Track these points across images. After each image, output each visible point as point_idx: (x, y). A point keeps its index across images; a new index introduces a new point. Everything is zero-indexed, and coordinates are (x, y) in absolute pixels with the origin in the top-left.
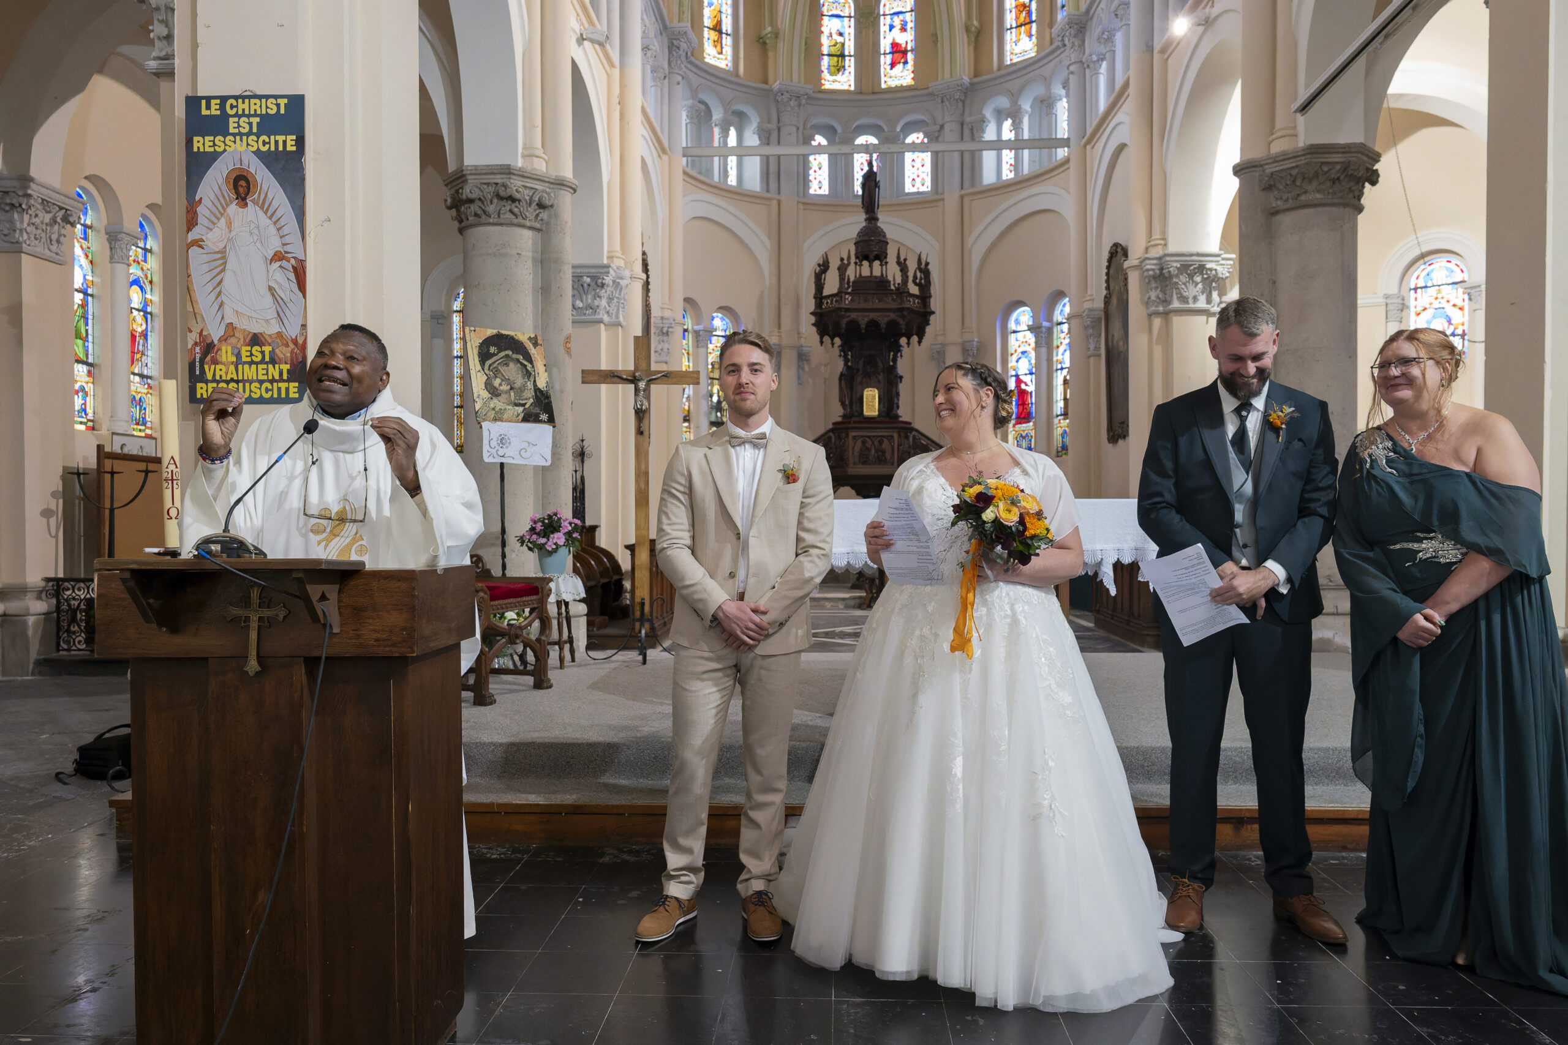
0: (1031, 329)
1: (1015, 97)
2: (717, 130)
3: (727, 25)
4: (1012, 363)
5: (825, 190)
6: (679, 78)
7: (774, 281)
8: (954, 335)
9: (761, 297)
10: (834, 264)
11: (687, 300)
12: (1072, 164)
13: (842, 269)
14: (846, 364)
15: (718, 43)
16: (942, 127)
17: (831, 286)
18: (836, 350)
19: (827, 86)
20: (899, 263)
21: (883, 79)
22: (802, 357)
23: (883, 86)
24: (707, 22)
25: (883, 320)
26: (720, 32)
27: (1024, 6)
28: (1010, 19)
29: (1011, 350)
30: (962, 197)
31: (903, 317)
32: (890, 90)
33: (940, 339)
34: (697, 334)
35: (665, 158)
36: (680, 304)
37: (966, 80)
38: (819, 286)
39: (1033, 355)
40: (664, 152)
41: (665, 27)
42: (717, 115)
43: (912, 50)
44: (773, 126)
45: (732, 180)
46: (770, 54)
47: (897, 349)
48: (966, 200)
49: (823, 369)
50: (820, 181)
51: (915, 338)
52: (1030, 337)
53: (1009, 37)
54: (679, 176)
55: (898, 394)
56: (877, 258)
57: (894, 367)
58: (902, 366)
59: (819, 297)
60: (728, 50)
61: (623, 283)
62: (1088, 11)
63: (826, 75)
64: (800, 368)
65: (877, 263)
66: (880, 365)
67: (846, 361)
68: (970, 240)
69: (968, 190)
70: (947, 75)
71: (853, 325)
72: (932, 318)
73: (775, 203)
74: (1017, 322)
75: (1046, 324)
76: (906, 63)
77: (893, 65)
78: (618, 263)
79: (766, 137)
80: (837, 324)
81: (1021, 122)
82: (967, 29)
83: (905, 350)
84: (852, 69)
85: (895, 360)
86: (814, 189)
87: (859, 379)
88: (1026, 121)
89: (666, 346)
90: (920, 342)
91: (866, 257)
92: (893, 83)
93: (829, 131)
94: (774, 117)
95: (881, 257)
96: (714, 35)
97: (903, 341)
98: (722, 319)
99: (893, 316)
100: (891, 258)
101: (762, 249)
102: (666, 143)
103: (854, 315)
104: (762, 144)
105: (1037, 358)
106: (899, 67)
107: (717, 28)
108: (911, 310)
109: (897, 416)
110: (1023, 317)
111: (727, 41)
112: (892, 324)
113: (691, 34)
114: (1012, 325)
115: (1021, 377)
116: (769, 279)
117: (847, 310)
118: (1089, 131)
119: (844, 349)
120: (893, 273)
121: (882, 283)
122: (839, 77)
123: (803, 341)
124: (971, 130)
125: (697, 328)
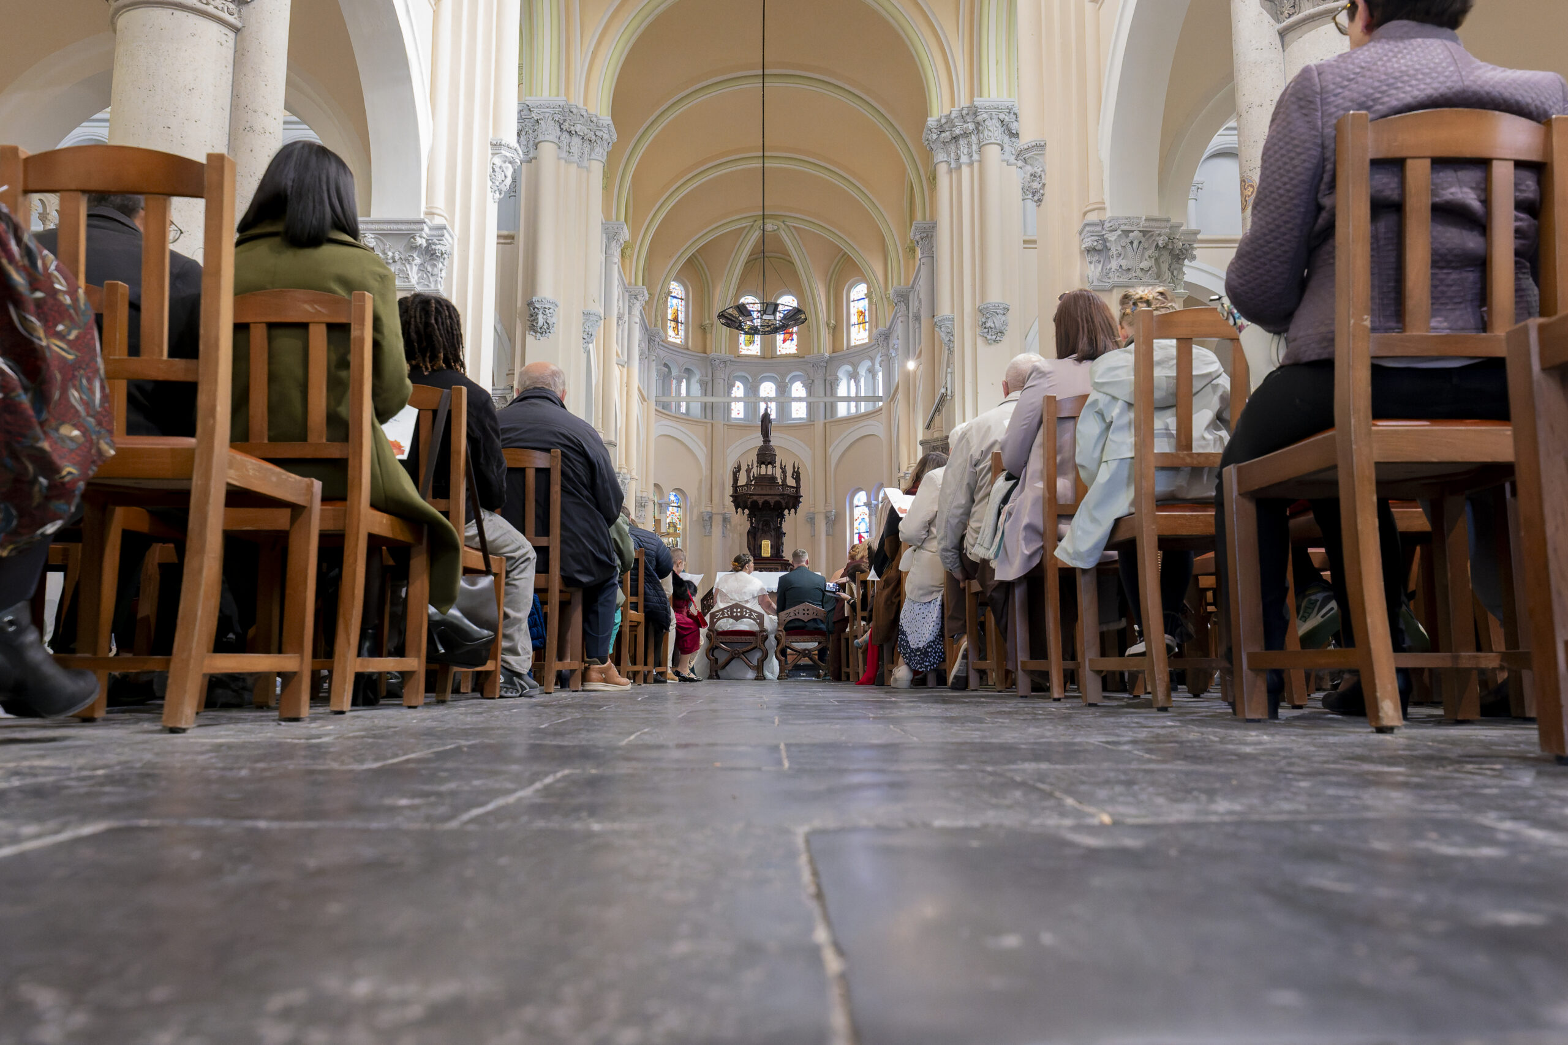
0: (865, 504)
1: (855, 366)
2: (674, 382)
3: (681, 317)
4: (856, 524)
5: (741, 416)
6: (654, 358)
7: (709, 472)
8: (821, 508)
9: (701, 481)
10: (744, 468)
11: (656, 485)
12: (883, 411)
13: (748, 471)
14: (751, 525)
15: (676, 328)
16: (813, 381)
17: (742, 480)
18: (746, 517)
19: (744, 352)
20: (781, 468)
21: (778, 349)
22: (726, 520)
23: (778, 353)
24: (670, 317)
25: (772, 500)
26: (677, 322)
27: (862, 312)
28: (854, 319)
29: (856, 517)
30: (825, 424)
31: (784, 499)
32: (782, 356)
33: (812, 510)
34: (660, 505)
35: (645, 403)
36: (652, 487)
37: (827, 355)
38: (736, 480)
39: (867, 520)
40: (645, 400)
41: (647, 330)
42: (675, 372)
43: (796, 333)
44: (710, 378)
45: (683, 409)
46: (709, 336)
47: (782, 517)
48: (827, 426)
49: (739, 528)
50: (738, 411)
51: (793, 510)
52: (866, 510)
53: (853, 330)
54: (653, 412)
55: (783, 544)
56: (770, 463)
57: (780, 527)
58: (786, 527)
59: (735, 486)
60: (682, 333)
61: (626, 481)
62: (890, 329)
63: (742, 346)
64: (724, 526)
65: (770, 466)
66: (772, 526)
67: (752, 523)
68: (830, 450)
69: (829, 419)
70: (816, 352)
71: (755, 504)
72: (801, 499)
73: (709, 426)
74: (859, 500)
75: (874, 502)
76: (792, 340)
77: (784, 341)
78: (624, 471)
79: (704, 385)
80: (745, 502)
81: (859, 381)
82: (828, 325)
83: (787, 517)
84: (759, 342)
85: (781, 523)
86: (734, 415)
87: (759, 534)
88: (862, 381)
89: (643, 513)
90: (796, 513)
91: (763, 463)
92: (784, 352)
93: (743, 380)
94: (710, 375)
95: (772, 463)
96: (673, 324)
97: (786, 512)
98: (675, 496)
99: (778, 498)
100: (778, 464)
101: (701, 453)
102: (646, 396)
103: (755, 498)
104: (702, 395)
105: (870, 522)
106: (788, 342)
107: (675, 320)
108: (789, 496)
109: (782, 557)
110: (861, 497)
111: (681, 327)
112: (778, 503)
113: (661, 332)
114: (856, 502)
115: (862, 534)
116: (705, 471)
117: (751, 495)
118: (892, 392)
119: (749, 516)
120: (778, 474)
121: (772, 479)
122: (751, 347)
123: (726, 510)
124: (831, 385)
125: (660, 502)
